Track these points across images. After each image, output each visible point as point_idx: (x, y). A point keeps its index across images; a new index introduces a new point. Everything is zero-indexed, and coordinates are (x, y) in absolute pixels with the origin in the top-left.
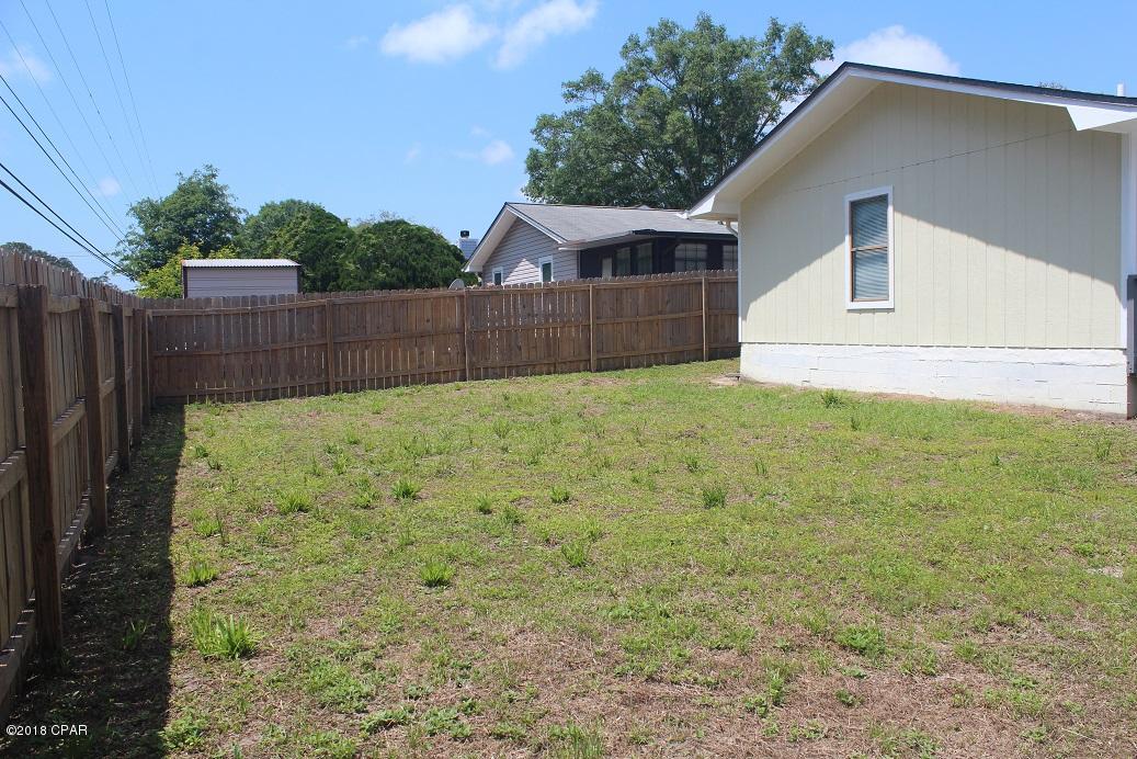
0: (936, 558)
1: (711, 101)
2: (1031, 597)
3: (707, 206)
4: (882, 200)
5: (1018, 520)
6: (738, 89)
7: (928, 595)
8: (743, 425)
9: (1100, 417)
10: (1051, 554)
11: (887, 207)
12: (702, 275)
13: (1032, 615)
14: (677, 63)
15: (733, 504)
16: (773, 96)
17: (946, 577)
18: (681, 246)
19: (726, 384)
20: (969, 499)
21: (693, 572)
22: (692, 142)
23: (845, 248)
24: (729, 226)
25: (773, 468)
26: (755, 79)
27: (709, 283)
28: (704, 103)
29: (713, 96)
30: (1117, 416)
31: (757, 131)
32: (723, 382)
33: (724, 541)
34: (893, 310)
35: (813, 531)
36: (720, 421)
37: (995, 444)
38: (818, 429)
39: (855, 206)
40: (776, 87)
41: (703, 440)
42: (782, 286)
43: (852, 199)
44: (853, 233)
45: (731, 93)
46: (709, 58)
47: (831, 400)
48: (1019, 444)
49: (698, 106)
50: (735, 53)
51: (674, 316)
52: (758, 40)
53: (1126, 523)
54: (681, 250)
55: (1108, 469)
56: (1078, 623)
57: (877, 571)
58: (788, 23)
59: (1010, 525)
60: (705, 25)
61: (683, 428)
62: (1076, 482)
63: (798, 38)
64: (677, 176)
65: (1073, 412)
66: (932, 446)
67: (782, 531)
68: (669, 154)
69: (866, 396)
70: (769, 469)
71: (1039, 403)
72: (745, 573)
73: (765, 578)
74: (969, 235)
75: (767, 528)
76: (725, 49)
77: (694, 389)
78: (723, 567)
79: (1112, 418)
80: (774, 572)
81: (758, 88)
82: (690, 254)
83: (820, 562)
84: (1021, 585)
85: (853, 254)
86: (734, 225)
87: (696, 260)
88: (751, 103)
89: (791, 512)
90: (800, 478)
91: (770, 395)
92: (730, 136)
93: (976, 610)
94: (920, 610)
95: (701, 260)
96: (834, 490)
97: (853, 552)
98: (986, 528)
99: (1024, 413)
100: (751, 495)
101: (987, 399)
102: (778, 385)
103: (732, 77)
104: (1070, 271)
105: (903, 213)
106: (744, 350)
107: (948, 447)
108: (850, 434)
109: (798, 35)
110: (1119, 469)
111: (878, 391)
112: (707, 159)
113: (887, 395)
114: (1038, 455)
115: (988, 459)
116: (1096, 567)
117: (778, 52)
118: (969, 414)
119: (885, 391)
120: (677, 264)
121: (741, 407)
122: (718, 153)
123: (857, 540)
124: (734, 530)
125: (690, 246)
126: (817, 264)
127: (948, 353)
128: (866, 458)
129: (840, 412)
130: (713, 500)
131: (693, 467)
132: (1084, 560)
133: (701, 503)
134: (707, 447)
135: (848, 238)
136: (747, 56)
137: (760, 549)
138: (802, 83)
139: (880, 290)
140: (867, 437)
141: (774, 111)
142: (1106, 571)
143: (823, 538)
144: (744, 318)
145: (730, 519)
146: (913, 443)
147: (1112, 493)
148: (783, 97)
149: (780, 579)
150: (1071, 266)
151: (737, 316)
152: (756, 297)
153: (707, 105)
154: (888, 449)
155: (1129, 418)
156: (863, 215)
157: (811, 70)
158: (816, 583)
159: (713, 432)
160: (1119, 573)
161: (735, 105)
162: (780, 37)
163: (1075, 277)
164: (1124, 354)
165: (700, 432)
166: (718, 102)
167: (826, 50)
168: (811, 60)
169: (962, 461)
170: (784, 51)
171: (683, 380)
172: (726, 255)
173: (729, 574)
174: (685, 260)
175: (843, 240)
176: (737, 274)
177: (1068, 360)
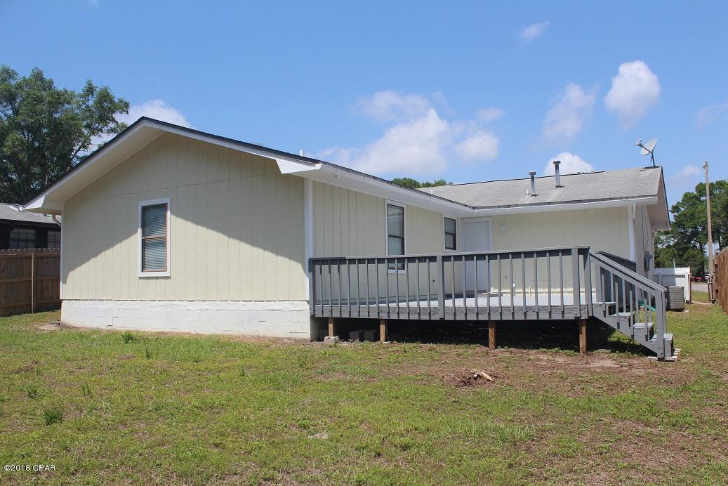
0: (218, 441)
1: (39, 129)
2: (280, 459)
3: (38, 203)
4: (163, 207)
5: (263, 410)
6: (61, 124)
7: (218, 467)
8: (68, 360)
9: (297, 341)
10: (286, 430)
11: (166, 211)
12: (32, 252)
13: (282, 471)
14: (14, 99)
15: (69, 419)
16: (86, 131)
17: (226, 454)
18: (15, 230)
19: (51, 329)
20: (231, 400)
21: (43, 477)
22: (23, 157)
23: (138, 237)
24: (54, 218)
25: (95, 389)
26: (73, 119)
27: (37, 258)
28: (34, 130)
29: (41, 126)
30: (305, 340)
31: (73, 154)
32: (47, 328)
33: (66, 449)
34: (169, 277)
35: (132, 432)
36: (50, 357)
37: (240, 362)
38: (122, 359)
39: (145, 209)
40: (88, 126)
41: (39, 373)
42: (92, 261)
43: (143, 205)
44: (143, 227)
45: (55, 126)
46: (40, 100)
47: (129, 338)
48: (254, 361)
49: (29, 132)
50: (60, 99)
51: (8, 281)
52: (77, 93)
53: (324, 405)
54: (14, 234)
55: (306, 373)
56: (309, 471)
57: (181, 456)
58: (99, 85)
59: (260, 414)
60: (38, 76)
61: (20, 364)
62: (291, 383)
63: (105, 97)
64: (11, 180)
65: (281, 339)
66: (202, 366)
67: (110, 434)
68: (4, 163)
69: (152, 334)
70: (93, 391)
71: (261, 334)
72: (86, 471)
73: (102, 473)
74: (218, 231)
75: (97, 435)
76: (52, 96)
77: (24, 334)
78: (68, 469)
79: (303, 341)
80: (108, 467)
81: (75, 125)
82: (22, 236)
83: (140, 455)
84: (274, 452)
85: (143, 241)
86: (58, 217)
87: (27, 241)
88: (70, 134)
89: (114, 421)
90: (116, 395)
91: (84, 336)
92: (52, 155)
93: (250, 473)
94: (213, 479)
95: (31, 241)
96: (142, 402)
97: (163, 444)
98: (245, 417)
99: (253, 341)
100: (82, 411)
101: (230, 333)
102: (90, 329)
103: (57, 116)
104: (277, 255)
105: (177, 216)
106: (64, 305)
107: (212, 366)
108: (146, 361)
109: (106, 94)
110: (312, 372)
111: (160, 330)
112: (36, 170)
113: (167, 333)
114: (266, 367)
115: (238, 372)
116: (313, 434)
117: (91, 103)
118: (219, 343)
119: (165, 331)
120: (12, 243)
121: (64, 346)
122: (43, 166)
123: (164, 435)
124: (73, 440)
125: (24, 231)
126: (118, 247)
127: (206, 305)
128: (160, 377)
129: (136, 347)
130: (52, 419)
131: (33, 395)
132: (305, 431)
133: (42, 420)
134: (43, 378)
135: (140, 230)
136: (68, 103)
137: (95, 452)
138: (107, 126)
139: (161, 264)
140: (159, 363)
141: (85, 141)
142: (318, 435)
143: (139, 437)
144: (65, 282)
145: (68, 431)
146: (188, 365)
147: (311, 387)
148: (93, 133)
149: (114, 472)
150: (277, 252)
151: (58, 281)
152: (73, 267)
153: (36, 132)
154: (173, 370)
155: (312, 341)
156: (150, 215)
157: (113, 118)
158: (140, 471)
159: (46, 366)
160: (325, 436)
161: (58, 134)
162: (93, 94)
163: (280, 258)
164: (308, 303)
165: (36, 367)
166: (45, 131)
167: (125, 107)
168: (113, 112)
169: (222, 375)
170: (95, 102)
171: (15, 328)
172: (50, 238)
173: (73, 474)
174: (18, 240)
175: (137, 231)
176: (59, 251)
177: (278, 308)
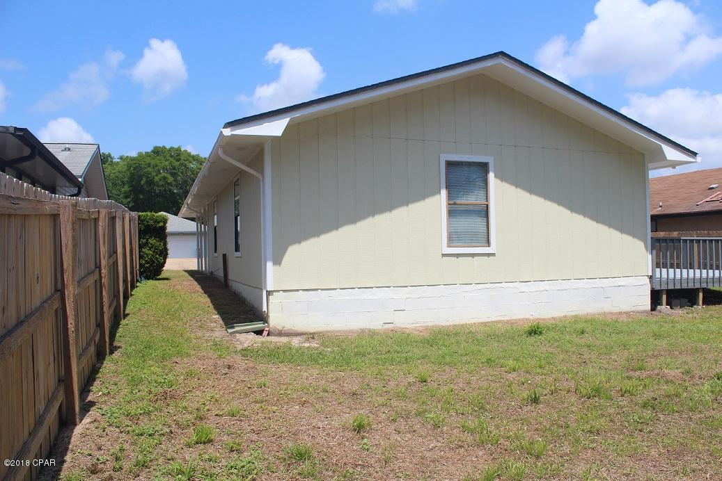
4: (484, 166)
9: (639, 313)
11: (488, 173)
23: (441, 200)
30: (646, 311)
34: (494, 254)
39: (451, 165)
43: (449, 159)
44: (449, 188)
71: (607, 311)
85: (450, 206)
101: (574, 313)
105: (505, 181)
127: (544, 285)
135: (444, 192)
155: (650, 311)
156: (460, 175)
163: (625, 237)
164: (649, 278)
175: (439, 192)
177: (622, 284)
